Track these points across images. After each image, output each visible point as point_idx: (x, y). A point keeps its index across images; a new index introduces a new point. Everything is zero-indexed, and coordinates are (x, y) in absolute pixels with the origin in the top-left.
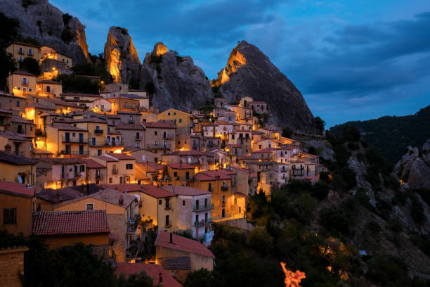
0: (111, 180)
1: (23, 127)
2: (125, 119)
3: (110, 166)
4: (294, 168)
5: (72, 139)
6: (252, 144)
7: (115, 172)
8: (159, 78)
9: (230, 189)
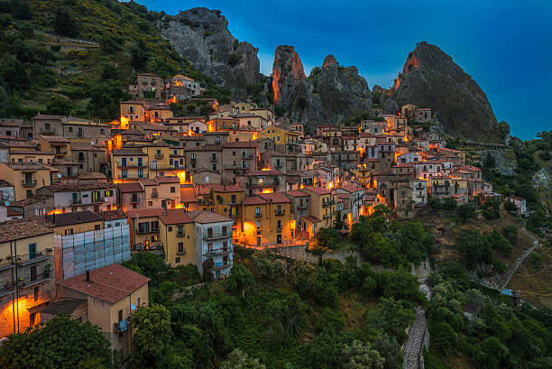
0: (151, 203)
1: (85, 153)
2: (211, 140)
3: (149, 191)
4: (436, 186)
5: (129, 163)
6: (396, 157)
7: (155, 196)
8: (314, 92)
9: (288, 213)
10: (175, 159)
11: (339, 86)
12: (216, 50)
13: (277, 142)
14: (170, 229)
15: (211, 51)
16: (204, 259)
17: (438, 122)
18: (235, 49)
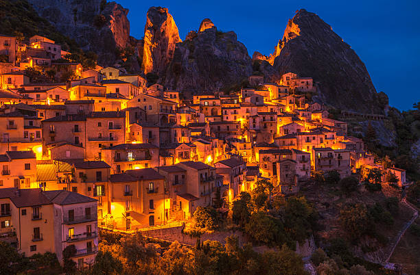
0: (1, 182)
2: (74, 110)
4: (319, 158)
6: (278, 128)
7: (6, 174)
8: (190, 57)
9: (161, 191)
10: (30, 131)
11: (217, 52)
12: (80, 10)
13: (150, 112)
14: (24, 213)
15: (75, 11)
16: (66, 245)
17: (320, 92)
18: (102, 9)
